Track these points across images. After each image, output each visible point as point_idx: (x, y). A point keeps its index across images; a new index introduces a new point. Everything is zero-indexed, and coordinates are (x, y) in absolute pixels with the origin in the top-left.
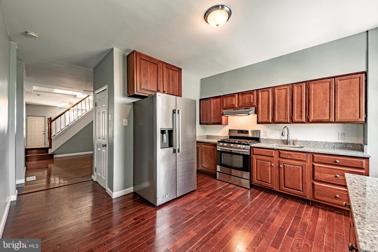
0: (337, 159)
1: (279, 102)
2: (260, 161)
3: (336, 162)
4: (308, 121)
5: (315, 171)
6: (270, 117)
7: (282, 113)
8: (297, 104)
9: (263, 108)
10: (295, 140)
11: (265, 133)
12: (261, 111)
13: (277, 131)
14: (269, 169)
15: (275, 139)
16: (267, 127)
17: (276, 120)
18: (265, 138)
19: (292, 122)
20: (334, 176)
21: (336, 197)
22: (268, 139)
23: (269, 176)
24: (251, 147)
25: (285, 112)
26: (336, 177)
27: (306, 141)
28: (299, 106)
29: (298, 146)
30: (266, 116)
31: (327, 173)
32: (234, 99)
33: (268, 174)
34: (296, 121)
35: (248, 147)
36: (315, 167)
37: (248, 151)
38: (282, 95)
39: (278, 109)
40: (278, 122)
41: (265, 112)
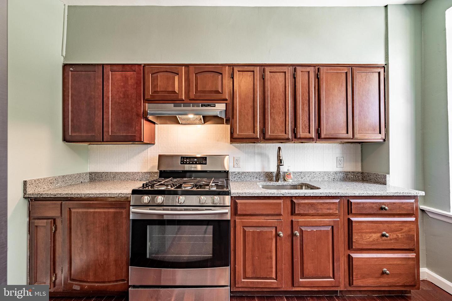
0: (383, 203)
1: (273, 97)
2: (251, 230)
3: (382, 209)
4: (319, 136)
5: (353, 232)
6: (257, 127)
7: (279, 119)
8: (303, 104)
9: (243, 106)
10: (287, 172)
11: (236, 161)
12: (240, 112)
13: (256, 156)
14: (272, 246)
15: (255, 172)
16: (239, 148)
17: (269, 134)
18: (236, 170)
19: (296, 138)
20: (379, 235)
21: (383, 273)
22: (243, 173)
23: (272, 262)
25: (284, 118)
26: (383, 235)
27: (301, 173)
28: (306, 109)
30: (250, 124)
31: (371, 233)
32: (176, 78)
33: (271, 258)
34: (302, 136)
35: (227, 200)
36: (353, 224)
37: (227, 211)
38: (278, 84)
39: (272, 111)
40: (272, 137)
41: (247, 115)
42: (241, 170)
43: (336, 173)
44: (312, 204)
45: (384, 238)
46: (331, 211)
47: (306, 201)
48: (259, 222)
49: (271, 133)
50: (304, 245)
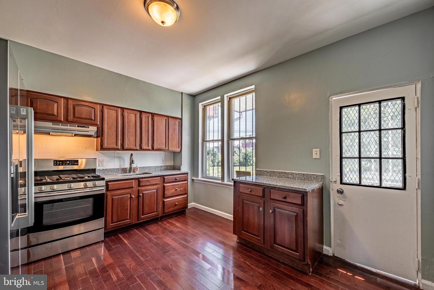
0: (176, 177)
1: (129, 126)
2: (117, 197)
3: (176, 179)
4: (153, 149)
5: (165, 190)
6: (119, 142)
7: (132, 139)
8: (145, 132)
9: (110, 130)
10: (135, 168)
11: (102, 162)
12: (107, 133)
13: (116, 159)
14: (128, 203)
15: (115, 169)
16: (103, 154)
17: (126, 146)
18: (101, 168)
19: (141, 149)
20: (175, 190)
21: (176, 205)
22: (106, 169)
23: (127, 211)
24: (107, 182)
25: (135, 138)
26: (176, 190)
27: (144, 167)
28: (147, 134)
29: (138, 172)
30: (114, 140)
31: (172, 189)
32: (56, 105)
33: (127, 209)
34: (144, 148)
35: (103, 183)
36: (165, 187)
37: (104, 188)
38: (132, 120)
39: (128, 134)
40: (128, 148)
41: (112, 135)
42: (104, 168)
43: (162, 167)
44: (148, 181)
45: (176, 191)
46: (156, 183)
47: (146, 179)
48: (121, 193)
49: (127, 146)
50: (144, 200)
